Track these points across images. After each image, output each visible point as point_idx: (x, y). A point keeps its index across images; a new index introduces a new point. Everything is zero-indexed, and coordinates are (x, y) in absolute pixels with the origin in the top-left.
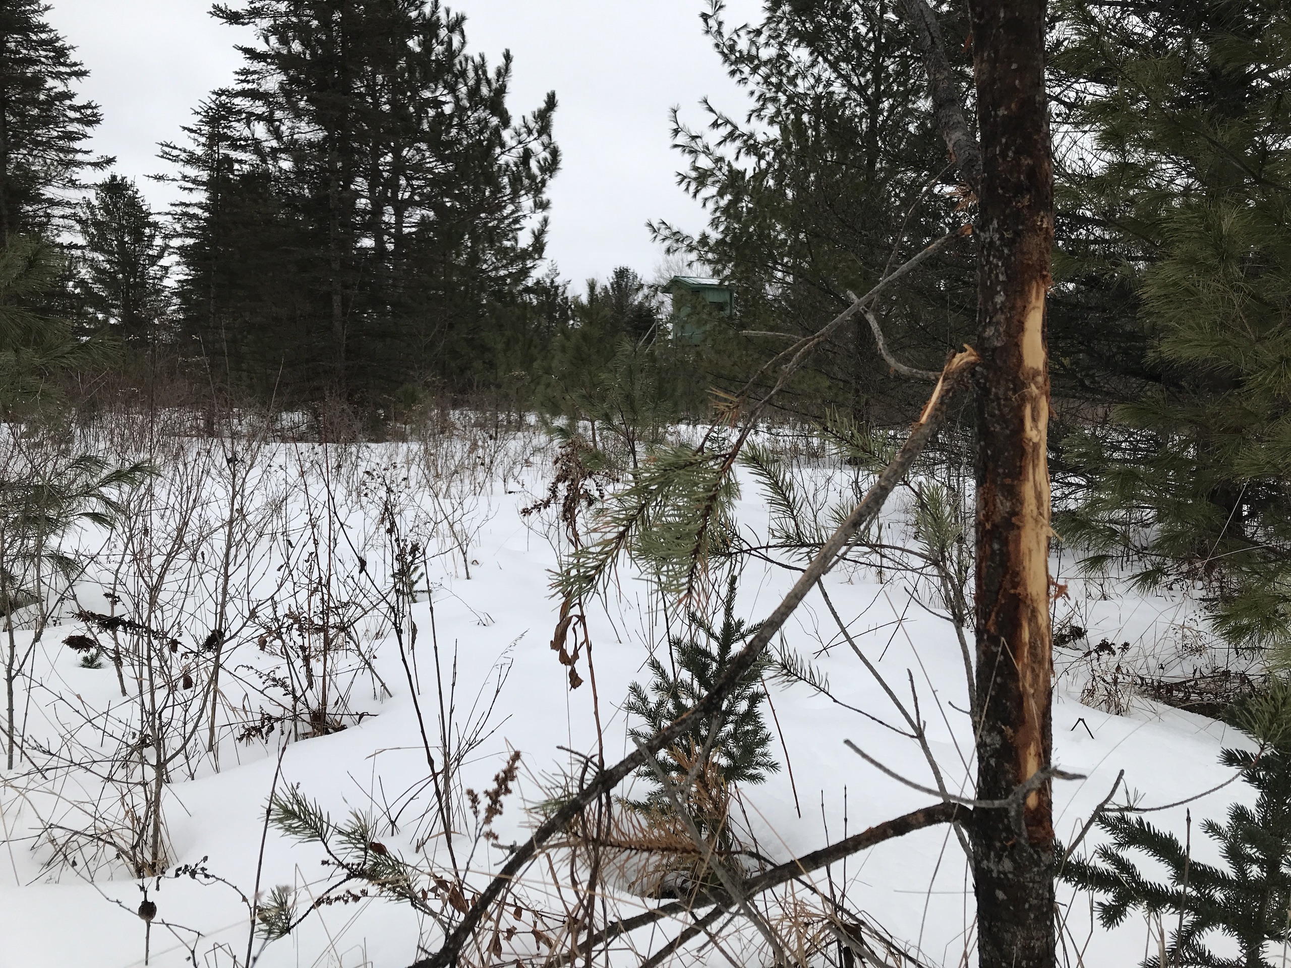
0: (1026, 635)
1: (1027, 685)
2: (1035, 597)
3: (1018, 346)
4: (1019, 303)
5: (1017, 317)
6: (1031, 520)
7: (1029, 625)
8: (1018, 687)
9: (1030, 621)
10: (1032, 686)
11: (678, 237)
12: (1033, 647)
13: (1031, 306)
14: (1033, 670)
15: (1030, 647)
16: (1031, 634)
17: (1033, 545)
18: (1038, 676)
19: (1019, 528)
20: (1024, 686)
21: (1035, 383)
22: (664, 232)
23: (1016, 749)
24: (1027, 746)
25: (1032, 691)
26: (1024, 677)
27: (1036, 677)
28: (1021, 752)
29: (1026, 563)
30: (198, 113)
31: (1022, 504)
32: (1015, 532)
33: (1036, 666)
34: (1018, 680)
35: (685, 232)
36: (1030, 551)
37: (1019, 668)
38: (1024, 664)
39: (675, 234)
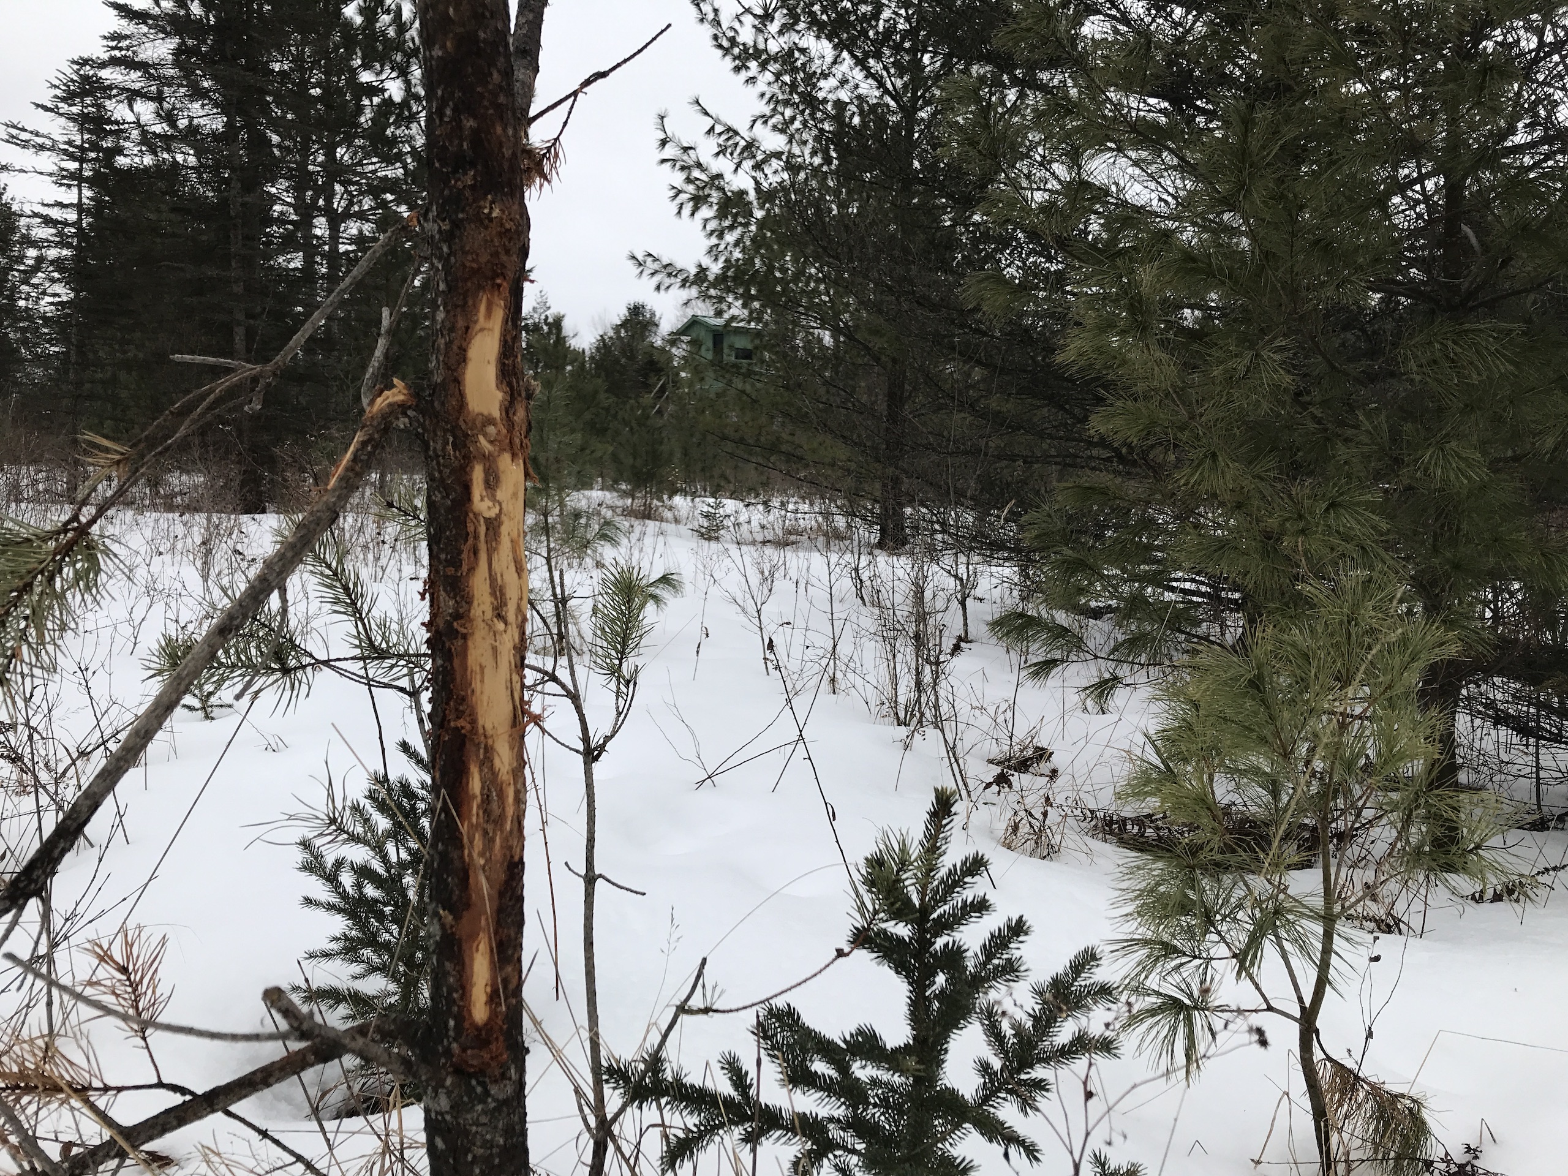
0: (475, 785)
1: (475, 855)
2: (489, 732)
3: (458, 382)
4: (461, 323)
5: (457, 343)
6: (482, 625)
7: (481, 771)
8: (462, 857)
9: (482, 764)
10: (482, 854)
11: (669, 270)
12: (486, 799)
13: (478, 327)
14: (485, 833)
15: (483, 801)
16: (483, 782)
17: (487, 660)
18: (492, 840)
19: (465, 637)
20: (470, 855)
21: (485, 435)
22: (651, 266)
23: (460, 941)
24: (473, 936)
25: (482, 862)
26: (471, 842)
27: (489, 841)
28: (465, 946)
29: (476, 685)
30: (56, 87)
31: (469, 603)
32: (460, 642)
33: (490, 828)
34: (462, 847)
35: (679, 266)
36: (482, 668)
37: (464, 829)
38: (471, 825)
39: (666, 267)
